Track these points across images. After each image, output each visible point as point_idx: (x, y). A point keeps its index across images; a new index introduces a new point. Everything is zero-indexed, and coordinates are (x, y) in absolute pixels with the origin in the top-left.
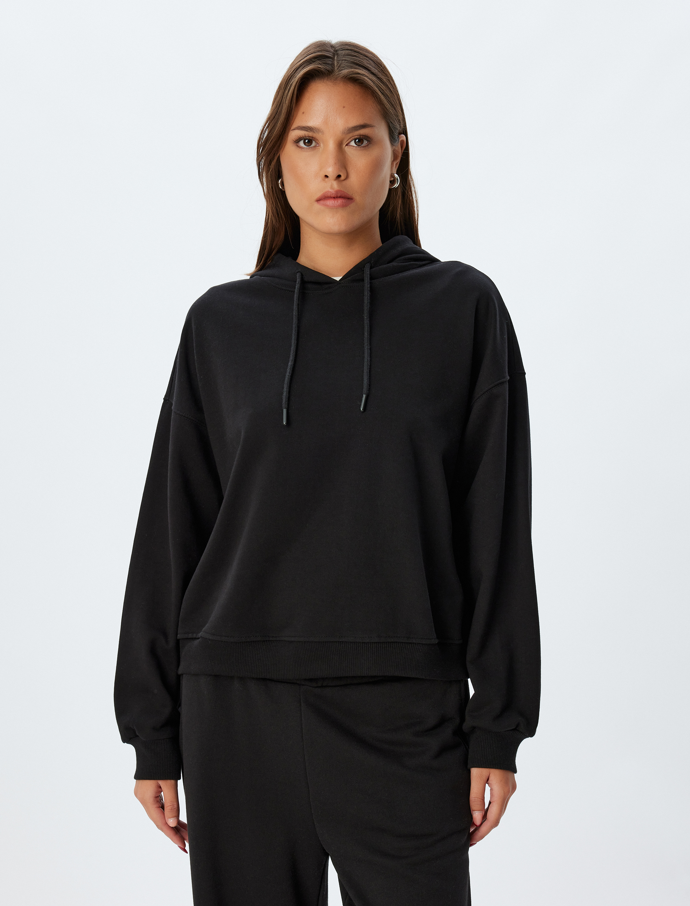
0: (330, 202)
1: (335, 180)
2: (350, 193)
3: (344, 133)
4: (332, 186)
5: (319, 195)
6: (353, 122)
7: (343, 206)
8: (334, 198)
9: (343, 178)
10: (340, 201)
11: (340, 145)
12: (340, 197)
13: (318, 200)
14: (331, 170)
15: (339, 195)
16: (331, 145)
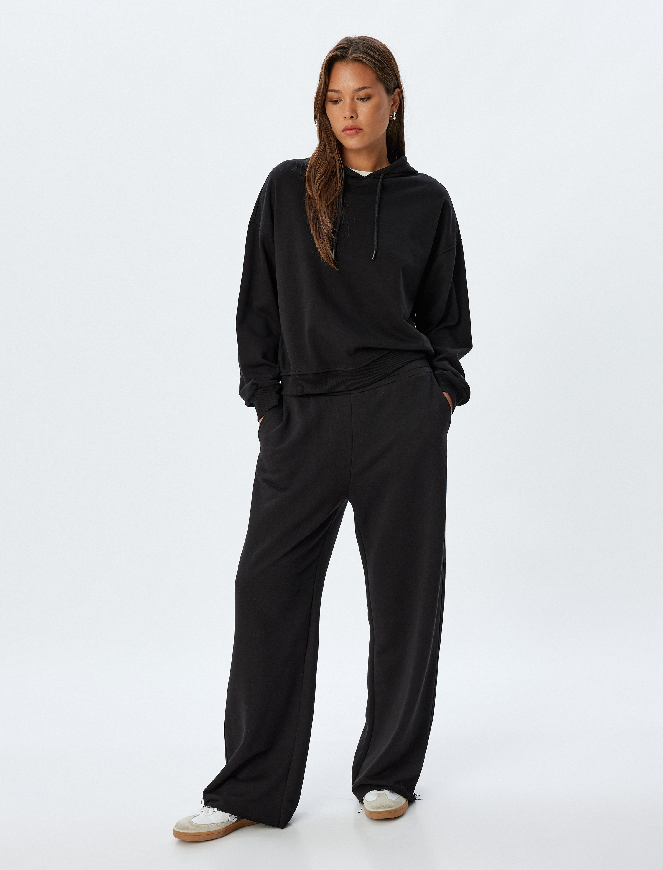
0: (349, 132)
1: (350, 119)
2: (360, 126)
3: (353, 92)
4: (349, 123)
5: (343, 128)
6: (358, 86)
7: (356, 133)
8: (351, 129)
9: (355, 117)
10: (354, 131)
11: (352, 99)
12: (354, 129)
13: (343, 131)
14: (348, 114)
15: (353, 128)
16: (348, 100)
